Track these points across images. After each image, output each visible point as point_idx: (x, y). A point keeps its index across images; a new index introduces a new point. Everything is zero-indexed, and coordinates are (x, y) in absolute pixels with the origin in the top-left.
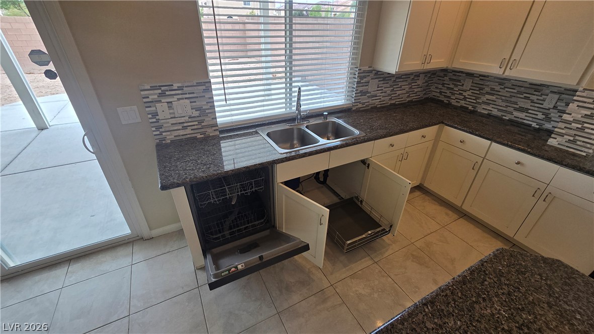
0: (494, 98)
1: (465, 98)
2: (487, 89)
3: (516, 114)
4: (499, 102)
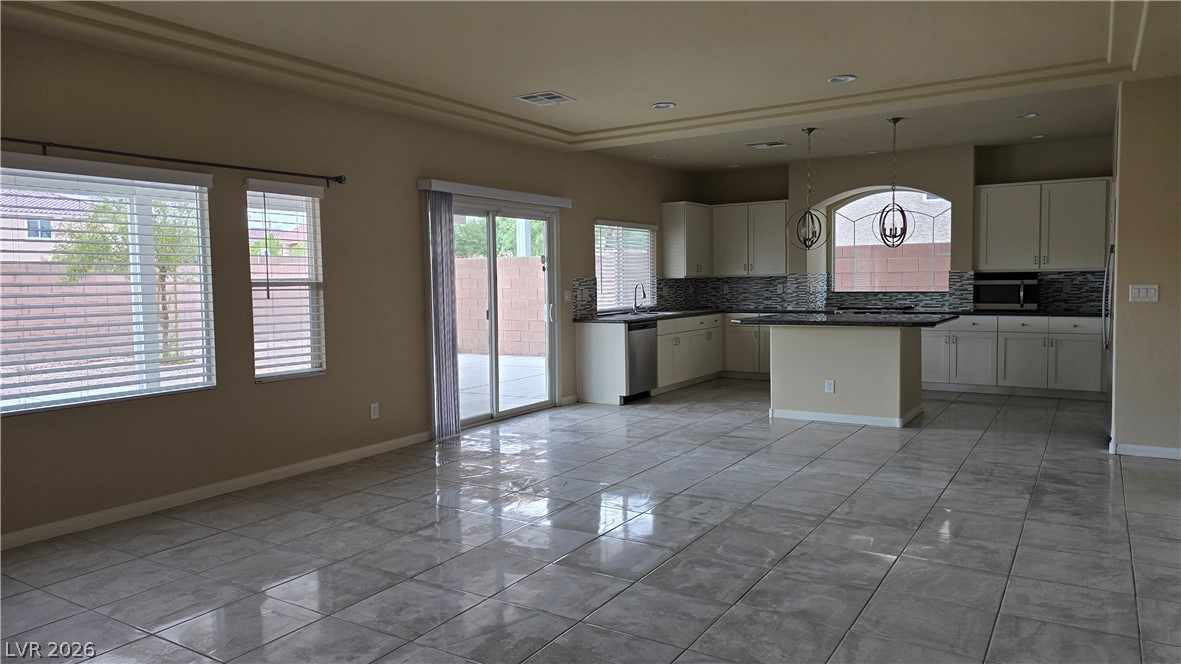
0: (747, 295)
1: (728, 301)
2: (741, 290)
3: (765, 302)
4: (752, 296)
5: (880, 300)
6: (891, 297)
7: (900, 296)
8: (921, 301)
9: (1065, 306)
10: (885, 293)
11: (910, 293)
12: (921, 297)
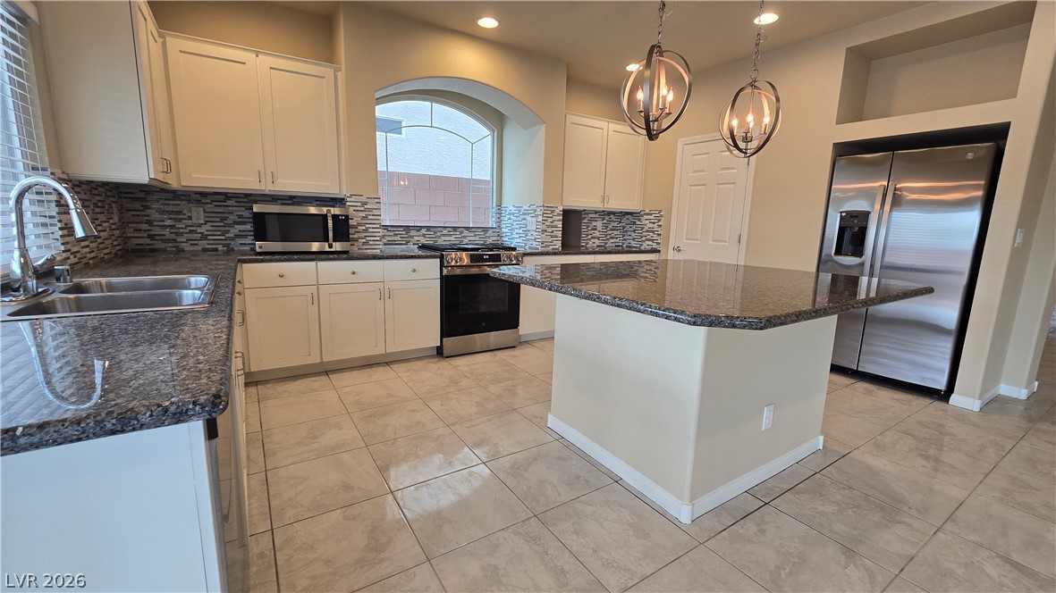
5: (424, 235)
6: (435, 233)
7: (445, 232)
8: (465, 237)
9: (597, 242)
10: (429, 228)
11: (455, 228)
12: (466, 233)
